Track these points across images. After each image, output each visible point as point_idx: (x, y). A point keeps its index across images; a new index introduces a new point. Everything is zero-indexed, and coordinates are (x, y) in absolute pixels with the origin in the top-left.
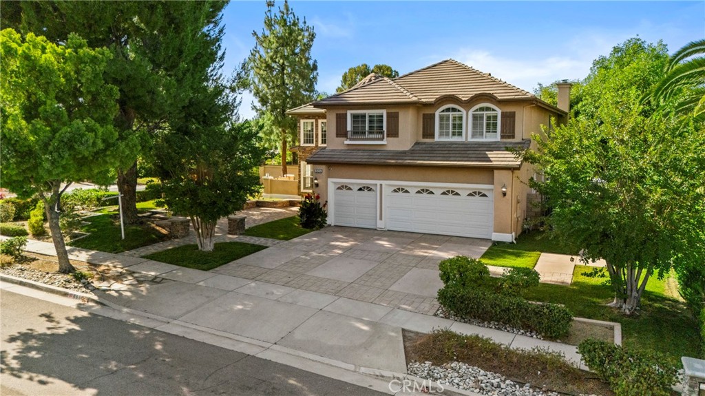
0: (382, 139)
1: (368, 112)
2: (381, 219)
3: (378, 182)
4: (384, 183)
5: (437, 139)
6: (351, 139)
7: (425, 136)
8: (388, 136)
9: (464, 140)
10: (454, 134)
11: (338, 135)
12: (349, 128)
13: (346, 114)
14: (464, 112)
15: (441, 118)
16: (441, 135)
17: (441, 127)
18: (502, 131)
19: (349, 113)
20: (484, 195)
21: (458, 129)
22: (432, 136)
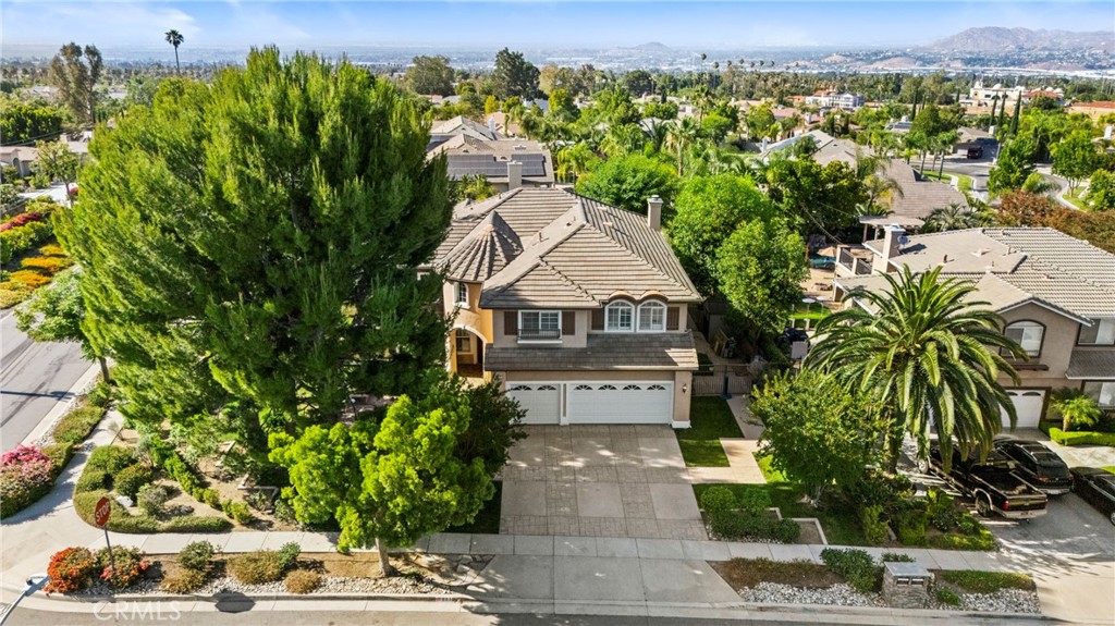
0: (557, 337)
1: (541, 312)
2: (565, 415)
3: (562, 383)
4: (568, 383)
5: (607, 330)
6: (523, 338)
7: (593, 328)
8: (564, 334)
9: (632, 331)
10: (622, 325)
11: (506, 333)
12: (520, 327)
13: (516, 313)
14: (633, 307)
15: (610, 311)
16: (610, 325)
17: (610, 319)
18: (668, 324)
19: (520, 312)
20: (662, 388)
21: (626, 320)
22: (602, 327)
